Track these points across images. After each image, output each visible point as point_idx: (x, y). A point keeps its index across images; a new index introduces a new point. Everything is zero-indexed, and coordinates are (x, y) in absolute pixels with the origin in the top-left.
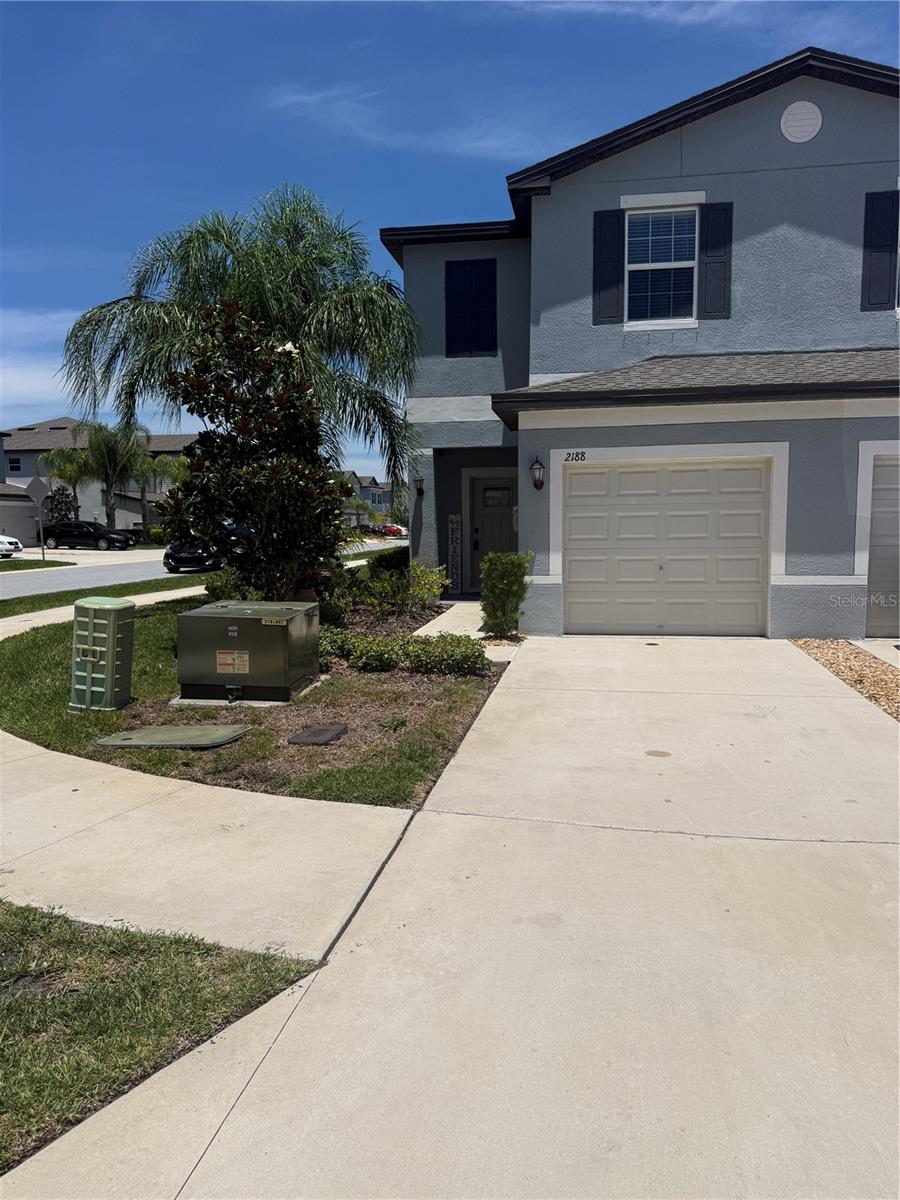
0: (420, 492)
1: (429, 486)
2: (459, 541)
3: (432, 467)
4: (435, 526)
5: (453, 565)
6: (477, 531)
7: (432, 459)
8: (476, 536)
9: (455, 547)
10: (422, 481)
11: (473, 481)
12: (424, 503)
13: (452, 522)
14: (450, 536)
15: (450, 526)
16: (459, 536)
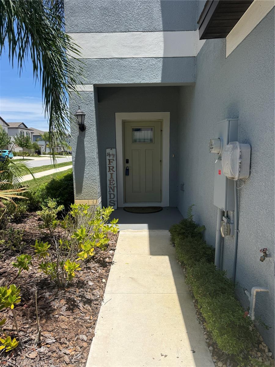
0: (82, 128)
1: (91, 123)
2: (115, 169)
3: (93, 102)
4: (97, 160)
5: (110, 188)
6: (127, 161)
7: (92, 96)
8: (127, 165)
9: (112, 174)
10: (83, 116)
11: (124, 123)
12: (86, 139)
13: (109, 155)
14: (107, 166)
15: (108, 158)
16: (115, 166)
